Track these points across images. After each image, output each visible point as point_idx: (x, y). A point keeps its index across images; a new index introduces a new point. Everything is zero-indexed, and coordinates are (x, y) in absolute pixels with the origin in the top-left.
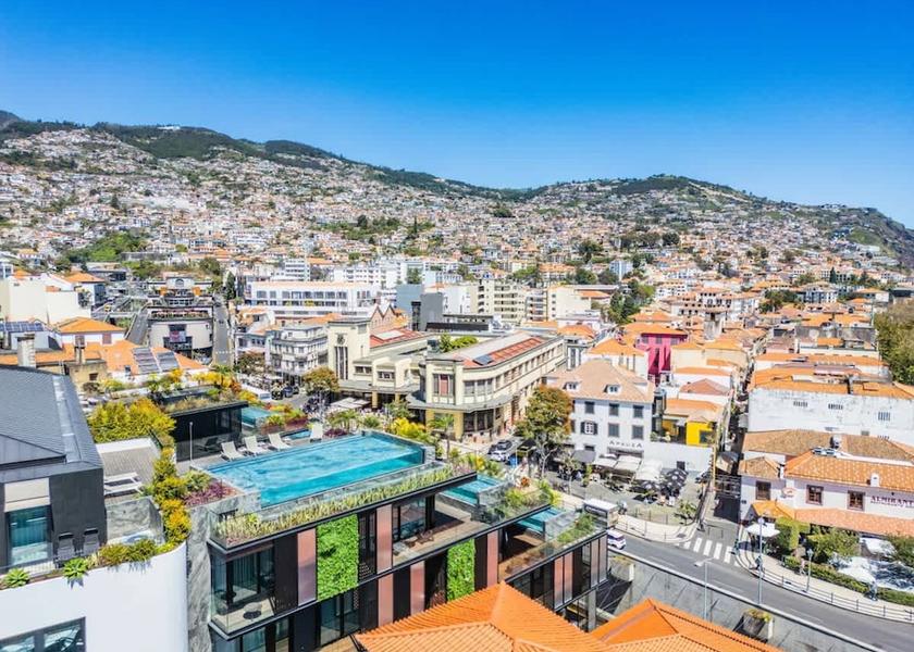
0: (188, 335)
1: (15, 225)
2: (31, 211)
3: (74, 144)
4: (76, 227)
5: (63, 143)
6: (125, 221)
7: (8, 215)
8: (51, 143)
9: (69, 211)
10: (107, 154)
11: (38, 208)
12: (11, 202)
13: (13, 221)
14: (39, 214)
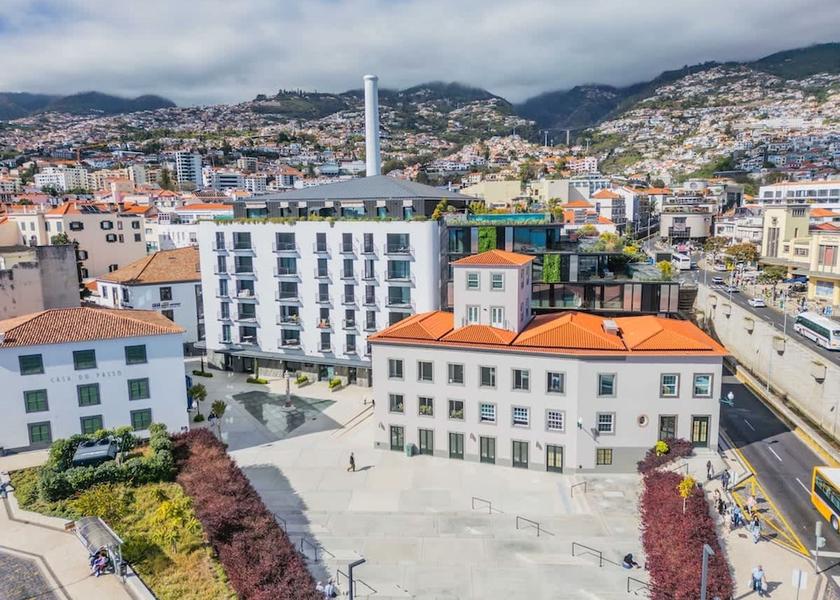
0: (687, 226)
1: (647, 158)
2: (660, 146)
3: (710, 81)
4: (689, 155)
5: (700, 83)
6: (730, 145)
7: (643, 150)
8: (690, 85)
9: (688, 142)
10: (736, 86)
11: (665, 143)
12: (647, 140)
13: (645, 155)
14: (666, 147)
